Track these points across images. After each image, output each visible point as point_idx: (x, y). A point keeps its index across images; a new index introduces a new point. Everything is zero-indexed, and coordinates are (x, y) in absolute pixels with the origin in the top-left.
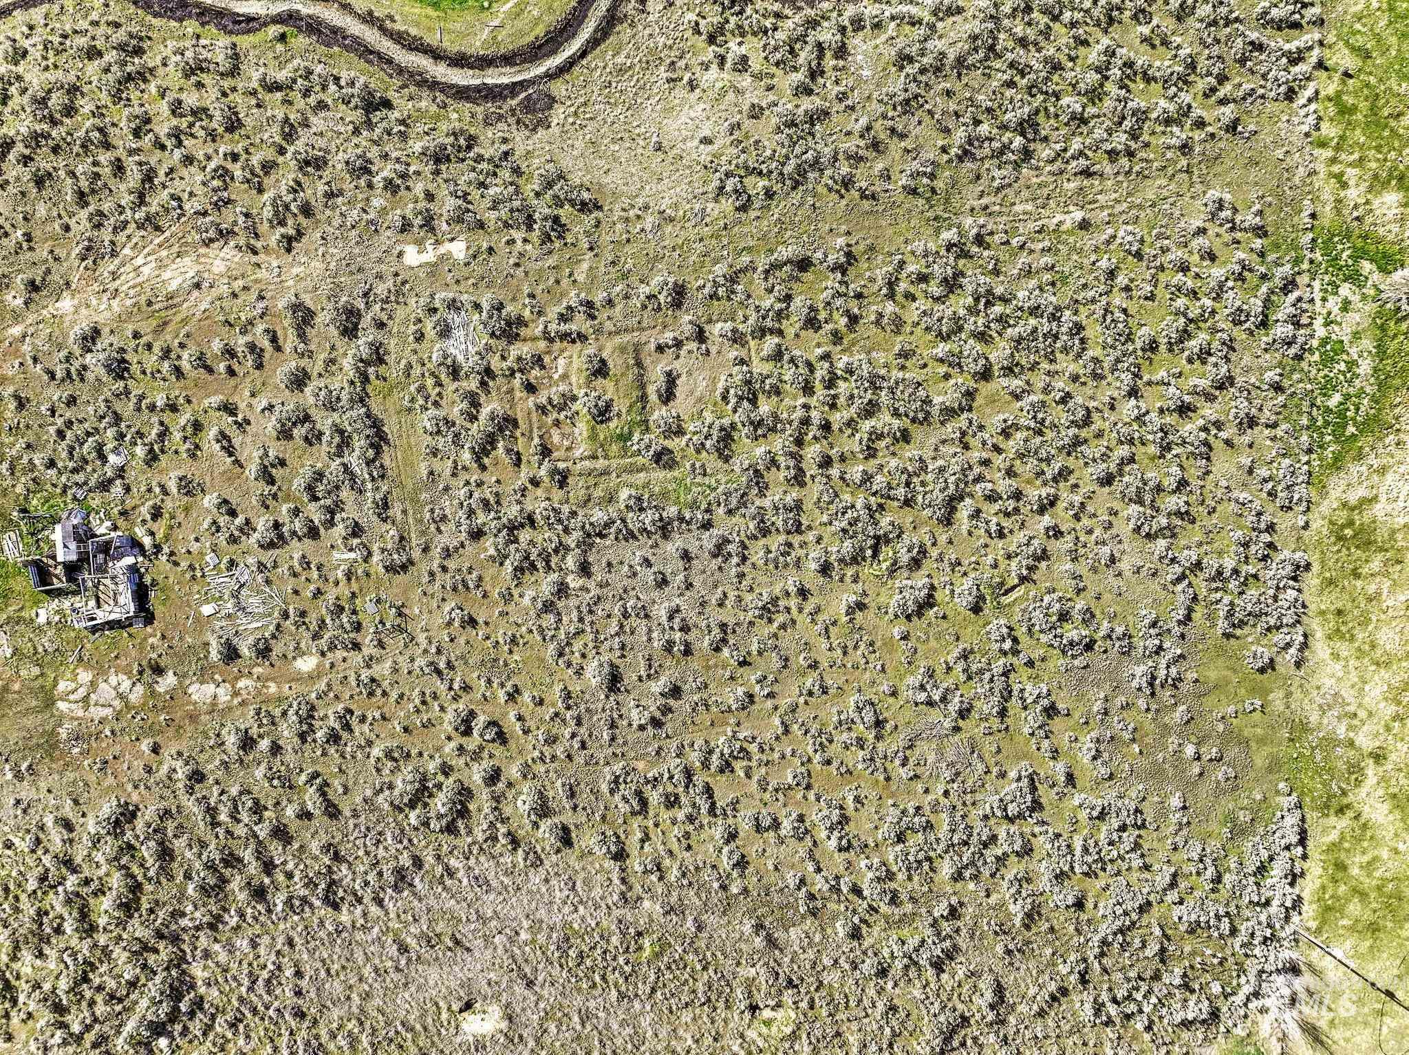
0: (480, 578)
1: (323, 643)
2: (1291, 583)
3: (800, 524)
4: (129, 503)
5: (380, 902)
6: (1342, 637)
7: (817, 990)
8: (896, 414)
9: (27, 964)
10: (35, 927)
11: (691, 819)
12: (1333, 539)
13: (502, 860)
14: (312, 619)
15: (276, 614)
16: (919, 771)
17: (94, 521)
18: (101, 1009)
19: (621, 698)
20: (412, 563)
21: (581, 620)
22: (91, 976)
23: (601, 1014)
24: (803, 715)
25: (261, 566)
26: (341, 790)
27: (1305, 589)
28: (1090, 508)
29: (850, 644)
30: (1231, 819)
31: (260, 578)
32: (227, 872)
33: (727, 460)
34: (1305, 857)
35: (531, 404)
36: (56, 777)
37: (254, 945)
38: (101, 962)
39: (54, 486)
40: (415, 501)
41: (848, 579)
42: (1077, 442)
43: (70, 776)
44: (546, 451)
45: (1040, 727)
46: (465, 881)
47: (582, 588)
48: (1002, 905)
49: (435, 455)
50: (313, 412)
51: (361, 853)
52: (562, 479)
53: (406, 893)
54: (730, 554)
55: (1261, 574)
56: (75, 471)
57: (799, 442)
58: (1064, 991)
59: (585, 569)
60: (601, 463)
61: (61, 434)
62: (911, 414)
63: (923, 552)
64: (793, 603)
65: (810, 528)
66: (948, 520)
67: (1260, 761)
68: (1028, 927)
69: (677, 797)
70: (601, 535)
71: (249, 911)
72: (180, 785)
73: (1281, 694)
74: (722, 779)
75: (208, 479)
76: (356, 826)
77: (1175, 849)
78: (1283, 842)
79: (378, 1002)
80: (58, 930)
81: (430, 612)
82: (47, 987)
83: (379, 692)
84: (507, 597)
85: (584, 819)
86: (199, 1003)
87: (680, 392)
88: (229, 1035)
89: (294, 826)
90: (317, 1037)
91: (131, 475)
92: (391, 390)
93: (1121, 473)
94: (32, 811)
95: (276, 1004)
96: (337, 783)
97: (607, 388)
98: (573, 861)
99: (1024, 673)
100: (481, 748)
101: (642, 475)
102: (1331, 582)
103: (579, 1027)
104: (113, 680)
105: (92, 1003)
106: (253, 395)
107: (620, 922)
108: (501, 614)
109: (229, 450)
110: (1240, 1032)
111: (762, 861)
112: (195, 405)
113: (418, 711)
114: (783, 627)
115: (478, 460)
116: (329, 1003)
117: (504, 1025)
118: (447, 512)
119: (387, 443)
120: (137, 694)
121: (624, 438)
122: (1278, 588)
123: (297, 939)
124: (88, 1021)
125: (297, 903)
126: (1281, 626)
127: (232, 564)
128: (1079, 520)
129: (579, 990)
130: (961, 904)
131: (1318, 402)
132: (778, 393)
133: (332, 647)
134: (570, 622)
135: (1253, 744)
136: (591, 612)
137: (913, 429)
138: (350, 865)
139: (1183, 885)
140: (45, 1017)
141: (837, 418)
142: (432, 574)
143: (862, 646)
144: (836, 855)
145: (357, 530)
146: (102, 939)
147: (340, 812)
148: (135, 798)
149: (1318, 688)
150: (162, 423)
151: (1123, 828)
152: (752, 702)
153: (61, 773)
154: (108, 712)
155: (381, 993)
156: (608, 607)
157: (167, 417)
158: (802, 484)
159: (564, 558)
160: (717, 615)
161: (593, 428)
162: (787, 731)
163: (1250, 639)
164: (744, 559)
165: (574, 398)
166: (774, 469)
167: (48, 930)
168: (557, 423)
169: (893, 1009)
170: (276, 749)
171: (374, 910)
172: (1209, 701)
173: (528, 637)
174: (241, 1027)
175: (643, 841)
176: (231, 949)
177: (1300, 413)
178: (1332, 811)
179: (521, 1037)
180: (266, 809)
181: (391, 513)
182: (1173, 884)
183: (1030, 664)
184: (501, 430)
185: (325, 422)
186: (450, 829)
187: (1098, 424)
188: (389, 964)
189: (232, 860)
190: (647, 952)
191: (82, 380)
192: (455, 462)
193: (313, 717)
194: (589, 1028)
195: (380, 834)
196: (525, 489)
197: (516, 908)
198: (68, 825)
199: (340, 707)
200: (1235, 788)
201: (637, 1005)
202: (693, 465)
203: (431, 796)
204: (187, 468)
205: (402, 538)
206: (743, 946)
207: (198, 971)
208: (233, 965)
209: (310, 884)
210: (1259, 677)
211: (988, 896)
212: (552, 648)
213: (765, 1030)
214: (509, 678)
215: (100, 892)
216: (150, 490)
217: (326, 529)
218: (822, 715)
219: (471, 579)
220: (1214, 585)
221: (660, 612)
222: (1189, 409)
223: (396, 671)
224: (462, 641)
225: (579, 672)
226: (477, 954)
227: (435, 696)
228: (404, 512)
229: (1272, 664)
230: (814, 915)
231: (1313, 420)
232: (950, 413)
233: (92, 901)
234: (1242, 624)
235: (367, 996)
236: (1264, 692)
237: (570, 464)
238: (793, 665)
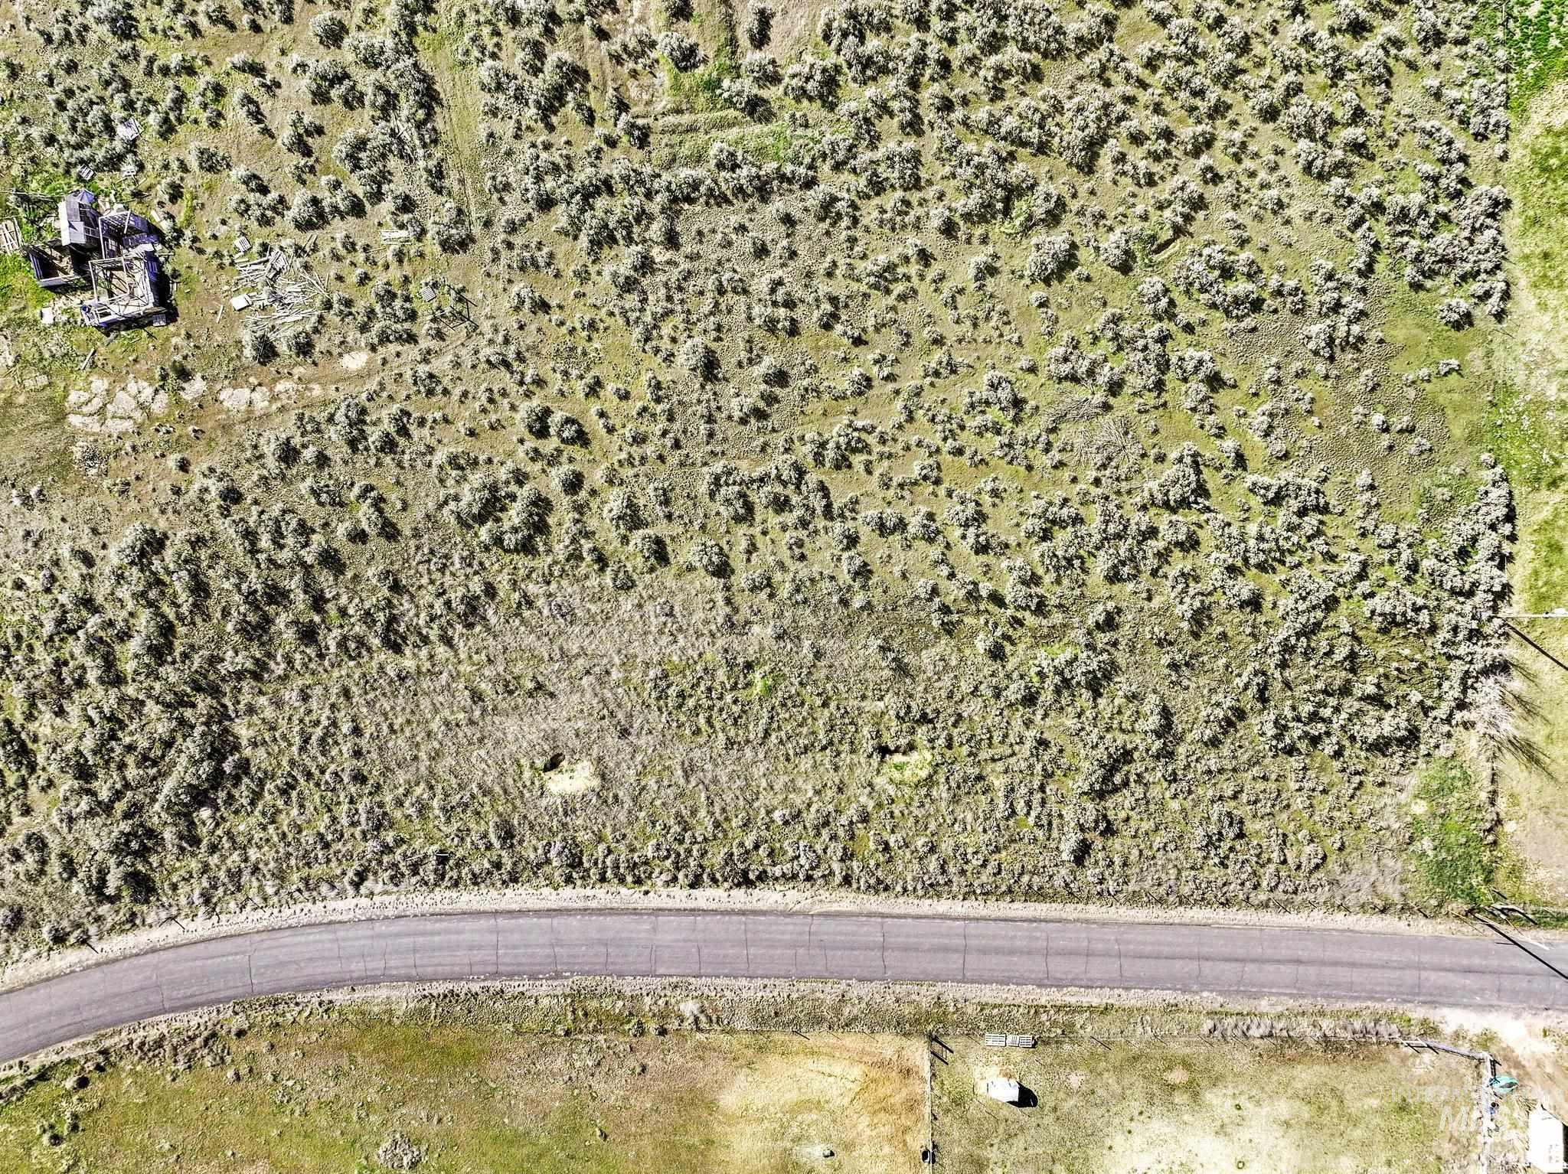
0: (551, 255)
1: (373, 336)
2: (1489, 221)
3: (918, 179)
4: (143, 183)
5: (448, 641)
6: (1550, 284)
7: (955, 725)
8: (1025, 46)
9: (45, 725)
10: (53, 678)
11: (804, 523)
12: (1536, 171)
13: (588, 583)
14: (360, 306)
15: (318, 303)
16: (1065, 457)
17: (104, 204)
18: (132, 773)
19: (718, 388)
20: (473, 241)
21: (669, 299)
22: (120, 734)
23: (709, 767)
24: (929, 398)
25: (299, 250)
26: (399, 506)
27: (1506, 231)
28: (1252, 147)
29: (981, 315)
30: (1426, 498)
31: (298, 263)
32: (271, 610)
33: (832, 107)
34: (1512, 538)
35: (604, 52)
36: (71, 503)
37: (305, 697)
38: (131, 718)
39: (56, 165)
40: (474, 168)
41: (975, 241)
42: (1236, 71)
43: (87, 501)
44: (622, 106)
45: (1202, 401)
46: (546, 612)
47: (669, 262)
48: (1166, 609)
49: (495, 115)
50: (352, 70)
51: (425, 581)
52: (643, 138)
53: (478, 628)
54: (839, 215)
55: (1454, 214)
56: (78, 147)
57: (914, 84)
58: (1241, 714)
59: (672, 240)
60: (686, 119)
61: (61, 105)
62: (1043, 45)
63: (1061, 204)
64: (913, 269)
65: (930, 183)
66: (1088, 168)
67: (1458, 431)
68: (1196, 636)
69: (787, 500)
70: (690, 200)
71: (298, 656)
72: (214, 506)
73: (1481, 352)
74: (839, 476)
75: (234, 152)
76: (418, 548)
77: (1363, 535)
78: (1488, 520)
79: (449, 761)
80: (80, 683)
81: (495, 296)
82: (69, 748)
83: (439, 389)
84: (583, 276)
85: (681, 530)
86: (244, 766)
87: (774, 33)
88: (280, 803)
89: (345, 548)
90: (381, 805)
91: (143, 150)
92: (441, 44)
93: (1286, 104)
94: (44, 544)
95: (333, 767)
96: (394, 497)
97: (690, 32)
98: (671, 583)
99: (1182, 337)
100: (559, 451)
101: (735, 130)
102: (1536, 221)
103: (682, 782)
104: (132, 388)
105: (122, 766)
106: (283, 52)
107: (726, 651)
108: (576, 296)
109: (257, 116)
110: (1443, 752)
111: (889, 568)
112: (215, 67)
113: (484, 411)
114: (902, 298)
115: (545, 119)
116: (393, 765)
117: (596, 783)
118: (511, 179)
119: (440, 104)
120: (161, 404)
121: (712, 85)
122: (1474, 230)
123: (354, 689)
124: (118, 786)
125: (352, 645)
126: (1478, 273)
127: (265, 248)
128: (1239, 161)
129: (681, 737)
130: (1119, 611)
131: (1515, 13)
132: (888, 29)
133: (384, 339)
134: (656, 303)
135: (1449, 411)
136: (680, 289)
137: (1046, 65)
138: (412, 596)
139: (1374, 575)
140: (67, 783)
141: (956, 56)
142: (495, 251)
143: (995, 316)
144: (973, 557)
145: (407, 205)
146: (130, 690)
147: (399, 532)
148: (162, 525)
149: (1524, 344)
150: (177, 88)
151: (1302, 513)
152: (869, 386)
153: (77, 498)
154: (128, 425)
155: (453, 749)
156: (700, 282)
157: (184, 81)
158: (920, 133)
159: (647, 228)
160: (824, 288)
161: (676, 77)
162: (911, 419)
163: (1443, 291)
164: (855, 221)
165: (653, 45)
166: (886, 117)
167: (69, 681)
168: (634, 74)
169: (1043, 743)
170: (322, 460)
171: (441, 651)
172: (1396, 366)
173: (609, 321)
174: (294, 794)
175: (749, 552)
176: (278, 704)
177: (1494, 27)
178: (1544, 484)
179: (616, 797)
180: (313, 531)
181: (446, 183)
182: (1362, 576)
183: (1189, 328)
184: (570, 83)
185: (366, 80)
186: (526, 547)
187: (1258, 49)
188: (461, 716)
189: (277, 595)
190: (758, 688)
191: (83, 42)
192: (518, 122)
193: (364, 422)
194: (693, 782)
195: (446, 556)
196: (599, 150)
197: (606, 644)
198: (88, 560)
199: (395, 408)
200: (1430, 463)
201: (749, 753)
202: (793, 116)
203: (503, 509)
204: (209, 140)
205: (460, 212)
206: (868, 675)
207: (243, 730)
208: (283, 723)
209: (368, 617)
210: (1453, 333)
211: (1149, 599)
212: (637, 332)
213: (897, 775)
214: (588, 368)
215: (124, 636)
216: (166, 167)
217: (373, 204)
218: (951, 397)
219: (541, 257)
220: (1399, 228)
221: (760, 285)
222: (1364, 29)
223: (457, 365)
224: (533, 327)
225: (669, 358)
226: (562, 699)
227: (504, 394)
228: (462, 181)
229: (1467, 318)
230: (949, 633)
231: (1510, 34)
232: (1087, 44)
233: (117, 648)
234: (1431, 274)
235: (436, 756)
236: (1460, 351)
237: (650, 121)
238: (916, 340)
